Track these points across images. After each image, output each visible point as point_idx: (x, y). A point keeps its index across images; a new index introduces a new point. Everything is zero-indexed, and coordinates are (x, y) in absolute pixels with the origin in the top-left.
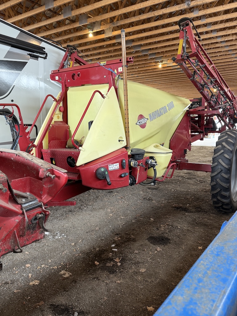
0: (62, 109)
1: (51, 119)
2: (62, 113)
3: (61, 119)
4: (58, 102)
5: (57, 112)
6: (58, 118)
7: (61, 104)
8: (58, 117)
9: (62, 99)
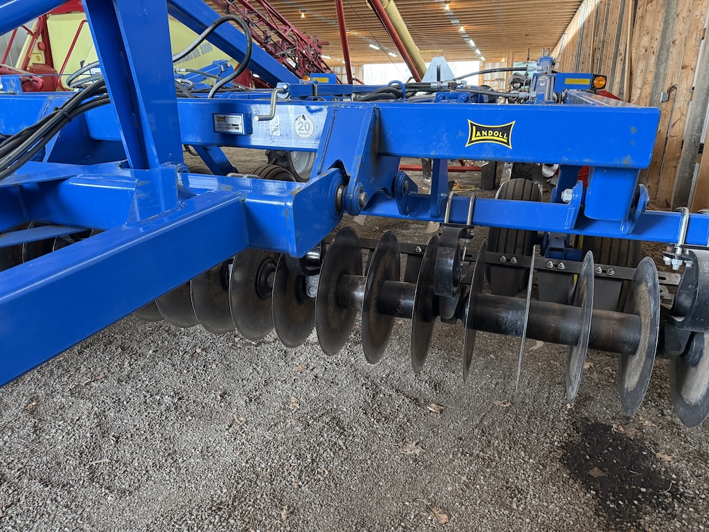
0: (43, 46)
1: (27, 59)
2: (43, 52)
3: (43, 61)
4: (35, 35)
5: (36, 50)
6: (39, 60)
7: (40, 39)
8: (38, 58)
9: (40, 31)
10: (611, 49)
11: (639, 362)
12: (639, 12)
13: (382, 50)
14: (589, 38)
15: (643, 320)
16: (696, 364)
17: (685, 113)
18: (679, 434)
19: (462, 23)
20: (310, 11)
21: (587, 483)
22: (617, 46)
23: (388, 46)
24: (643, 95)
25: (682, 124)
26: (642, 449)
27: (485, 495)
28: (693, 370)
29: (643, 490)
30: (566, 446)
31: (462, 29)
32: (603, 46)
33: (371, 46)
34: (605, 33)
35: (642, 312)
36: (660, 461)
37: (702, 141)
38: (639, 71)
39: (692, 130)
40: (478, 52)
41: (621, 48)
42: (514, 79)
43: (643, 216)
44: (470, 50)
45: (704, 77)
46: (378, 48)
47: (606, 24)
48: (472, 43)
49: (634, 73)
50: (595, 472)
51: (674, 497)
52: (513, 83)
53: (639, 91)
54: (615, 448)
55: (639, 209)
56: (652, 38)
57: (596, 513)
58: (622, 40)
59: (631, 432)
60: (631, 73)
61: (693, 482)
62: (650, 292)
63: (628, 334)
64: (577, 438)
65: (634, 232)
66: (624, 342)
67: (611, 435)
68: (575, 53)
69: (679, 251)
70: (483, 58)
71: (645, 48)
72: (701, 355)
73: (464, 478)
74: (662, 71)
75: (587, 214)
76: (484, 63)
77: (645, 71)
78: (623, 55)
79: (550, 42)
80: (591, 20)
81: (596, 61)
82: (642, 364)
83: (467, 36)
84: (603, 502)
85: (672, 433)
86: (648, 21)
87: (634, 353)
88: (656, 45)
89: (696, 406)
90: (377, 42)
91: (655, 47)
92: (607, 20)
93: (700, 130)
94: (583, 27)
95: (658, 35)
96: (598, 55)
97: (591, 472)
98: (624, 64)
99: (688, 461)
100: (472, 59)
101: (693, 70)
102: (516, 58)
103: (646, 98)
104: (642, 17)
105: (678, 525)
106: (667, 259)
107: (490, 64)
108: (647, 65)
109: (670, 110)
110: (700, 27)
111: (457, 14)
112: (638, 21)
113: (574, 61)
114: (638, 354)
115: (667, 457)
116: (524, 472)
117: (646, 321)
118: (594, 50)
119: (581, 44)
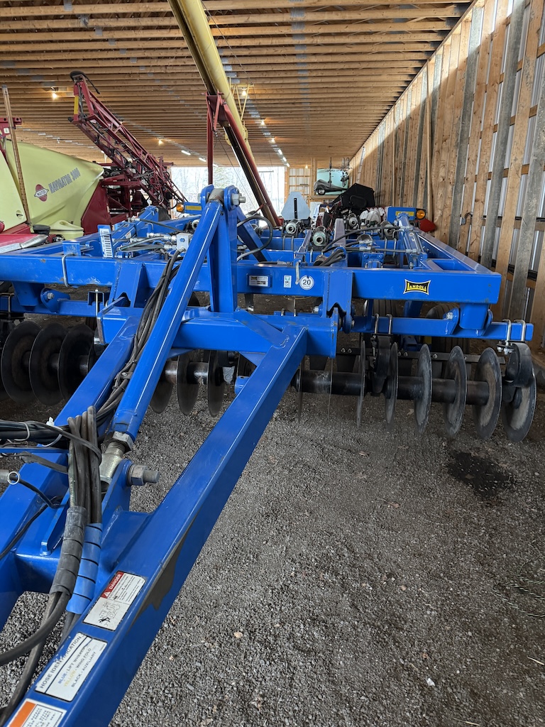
10: (411, 172)
11: (490, 408)
12: (436, 147)
13: (193, 156)
14: (390, 157)
15: (490, 384)
16: (518, 407)
17: (479, 235)
18: (509, 454)
19: (273, 135)
20: (128, 120)
21: (466, 482)
22: (418, 170)
23: (198, 152)
24: (444, 216)
25: (477, 243)
26: (490, 463)
27: (413, 493)
28: (516, 411)
29: (496, 482)
30: (449, 466)
31: (273, 140)
32: (404, 167)
33: (183, 152)
34: (405, 157)
35: (489, 380)
36: (500, 467)
37: (494, 258)
38: (439, 196)
39: (486, 250)
40: (284, 159)
41: (422, 173)
42: (318, 186)
43: (491, 325)
44: (278, 158)
45: (492, 210)
46: (189, 154)
47: (406, 149)
48: (280, 152)
49: (435, 197)
50: (469, 477)
51: (512, 483)
52: (318, 189)
53: (440, 212)
54: (476, 464)
55: (489, 323)
56: (449, 171)
57: (475, 494)
58: (422, 166)
59: (482, 455)
60: (432, 197)
61: (520, 475)
62: (493, 368)
63: (482, 393)
64: (453, 461)
65: (485, 335)
66: (481, 398)
67: (472, 458)
68: (376, 167)
69: (507, 344)
70: (288, 165)
71: (442, 177)
72: (521, 401)
73: (398, 487)
74: (458, 199)
75: (461, 326)
76: (288, 169)
77: (445, 195)
78: (424, 179)
79: (349, 153)
80: (390, 141)
81: (398, 180)
82: (492, 408)
83: (276, 146)
84: (477, 489)
85: (505, 454)
86: (444, 156)
87: (486, 404)
88: (452, 177)
89: (521, 429)
90: (189, 148)
91: (451, 178)
92: (406, 145)
93: (491, 249)
94: (383, 146)
95: (454, 170)
96: (399, 174)
97: (466, 477)
98: (426, 187)
99: (516, 466)
100: (278, 165)
101: (483, 202)
102: (318, 165)
103: (447, 218)
104: (439, 152)
105: (517, 494)
106: (499, 349)
107: (294, 169)
108: (446, 192)
109: (467, 231)
110: (486, 171)
111: (270, 128)
112: (435, 154)
113: (375, 174)
114: (488, 404)
115: (505, 465)
116: (431, 480)
117: (492, 385)
118: (396, 169)
119: (381, 161)
